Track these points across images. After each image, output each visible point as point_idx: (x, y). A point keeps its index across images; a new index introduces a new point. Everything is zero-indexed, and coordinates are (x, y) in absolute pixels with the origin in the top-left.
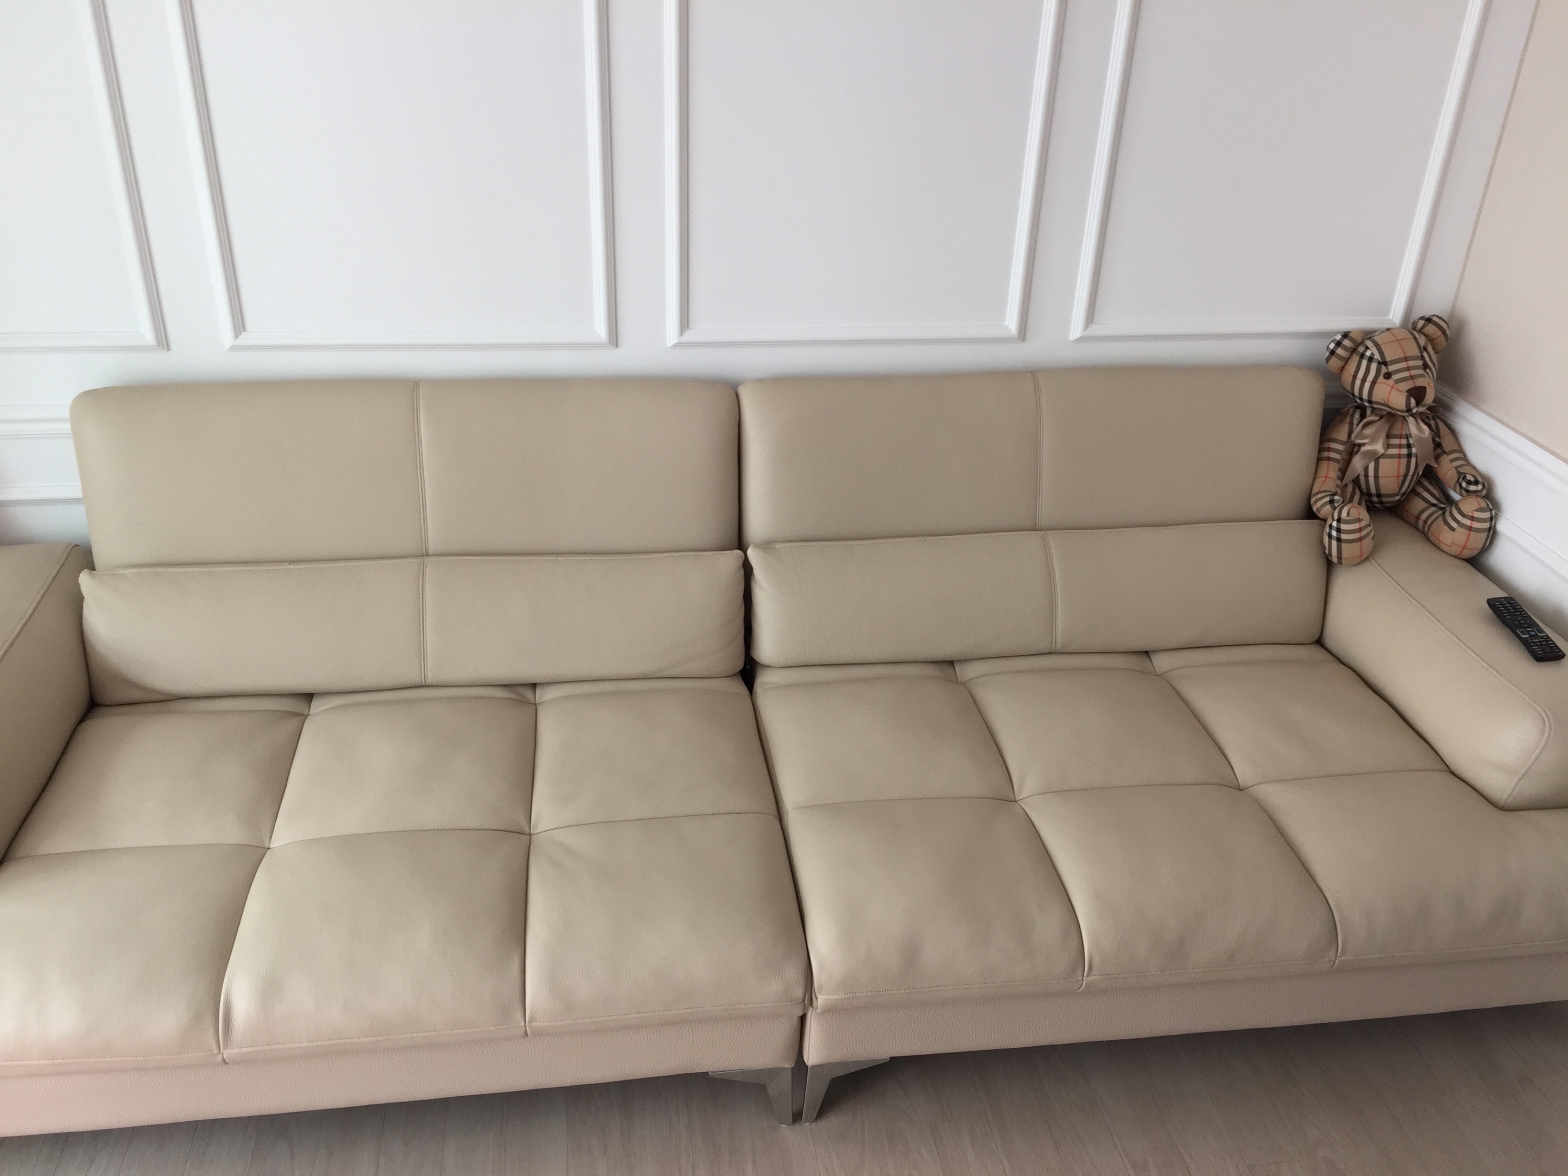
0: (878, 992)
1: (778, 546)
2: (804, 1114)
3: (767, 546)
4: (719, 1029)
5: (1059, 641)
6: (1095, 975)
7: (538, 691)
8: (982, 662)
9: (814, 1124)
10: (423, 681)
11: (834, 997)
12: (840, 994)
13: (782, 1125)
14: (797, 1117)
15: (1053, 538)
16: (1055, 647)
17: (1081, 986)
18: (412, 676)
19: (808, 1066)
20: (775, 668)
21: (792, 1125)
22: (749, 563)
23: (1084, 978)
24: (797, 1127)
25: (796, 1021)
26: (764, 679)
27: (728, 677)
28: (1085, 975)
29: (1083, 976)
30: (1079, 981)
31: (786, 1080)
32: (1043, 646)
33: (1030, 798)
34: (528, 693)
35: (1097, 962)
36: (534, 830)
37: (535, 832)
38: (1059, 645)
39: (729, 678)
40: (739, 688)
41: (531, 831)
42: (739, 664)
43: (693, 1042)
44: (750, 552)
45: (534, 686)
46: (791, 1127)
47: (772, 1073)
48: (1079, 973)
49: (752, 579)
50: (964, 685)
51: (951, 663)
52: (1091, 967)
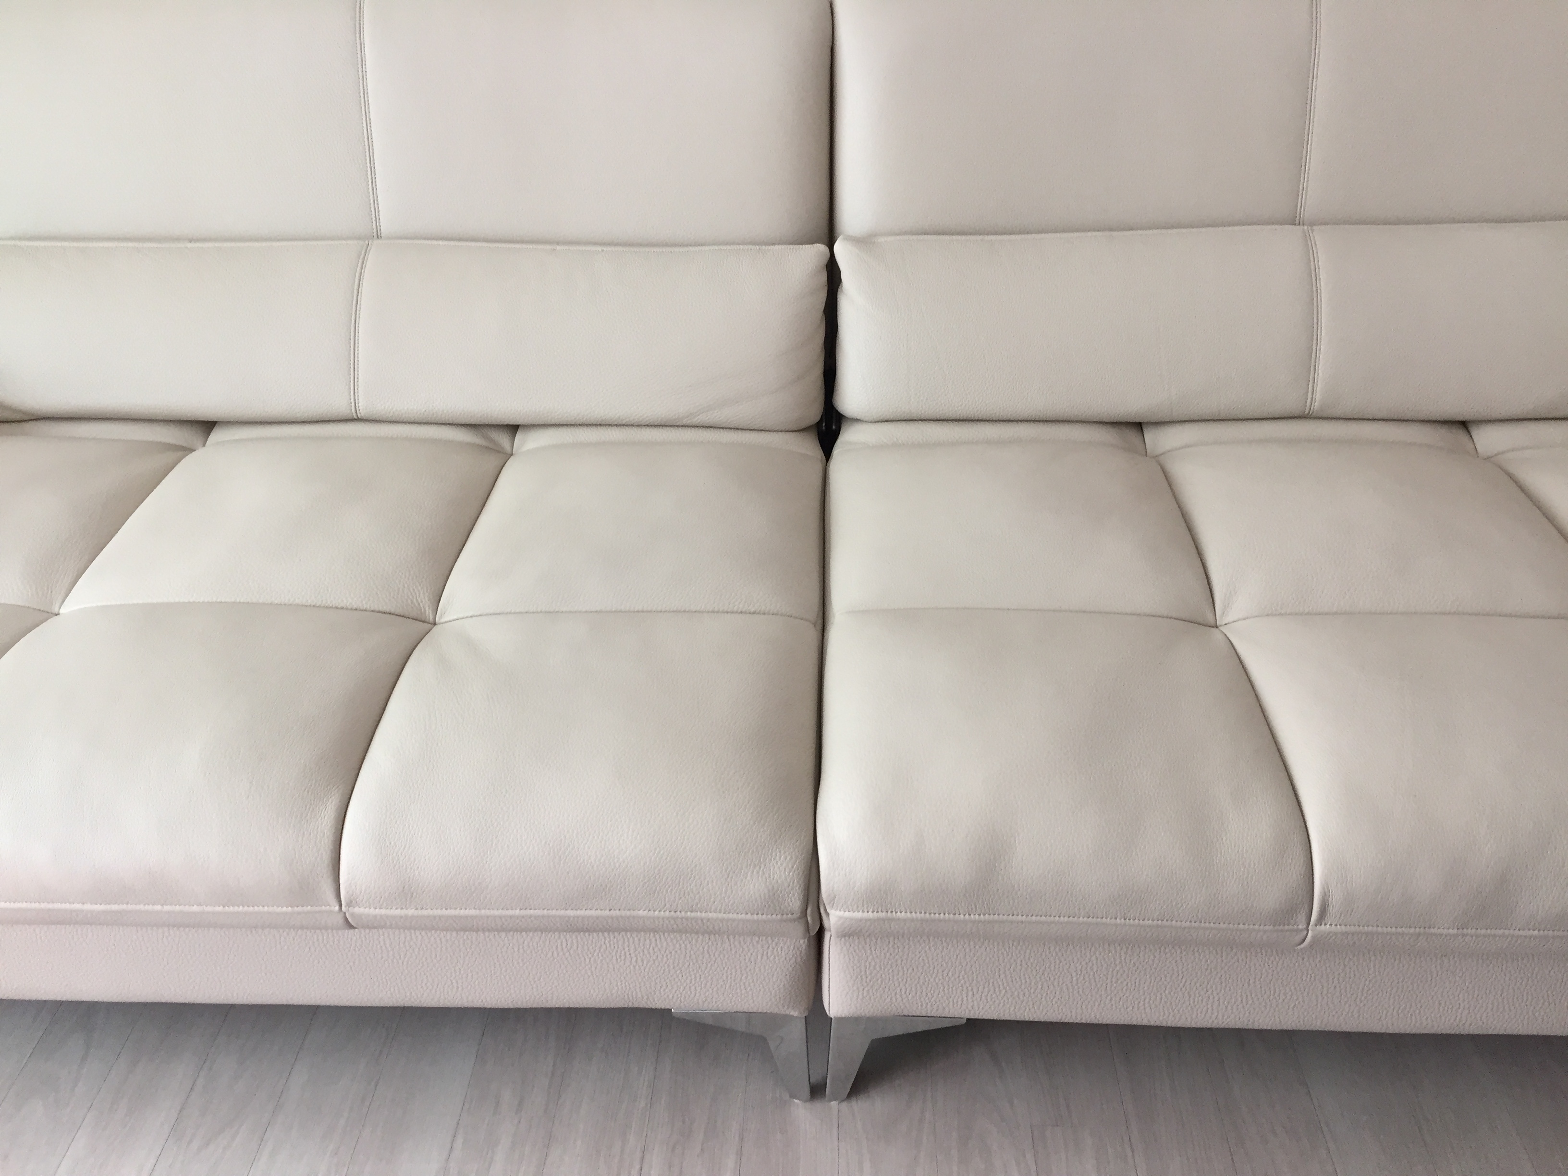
0: (932, 915)
1: (882, 240)
2: (827, 1089)
3: (864, 242)
4: (678, 946)
5: (1318, 399)
6: (1331, 925)
7: (519, 436)
8: (1188, 427)
9: (844, 1105)
10: (353, 411)
11: (859, 915)
12: (866, 911)
13: (796, 1101)
14: (817, 1091)
15: (1319, 236)
16: (1311, 406)
17: (1304, 940)
18: (339, 404)
19: (831, 1018)
20: (866, 422)
21: (806, 1101)
22: (835, 260)
23: (1310, 927)
24: (818, 1105)
25: (804, 947)
26: (848, 437)
27: (795, 431)
28: (1312, 923)
29: (1308, 924)
30: (1298, 931)
31: (797, 1031)
32: (1290, 402)
33: (1240, 622)
34: (503, 439)
35: (1336, 900)
36: (441, 617)
37: (443, 620)
38: (1317, 405)
39: (795, 434)
40: (810, 448)
41: (437, 619)
42: (814, 413)
43: (636, 961)
44: (837, 247)
45: (513, 429)
46: (808, 1105)
47: (772, 1020)
48: (1302, 917)
49: (839, 290)
50: (1157, 459)
51: (1138, 426)
52: (1325, 909)
